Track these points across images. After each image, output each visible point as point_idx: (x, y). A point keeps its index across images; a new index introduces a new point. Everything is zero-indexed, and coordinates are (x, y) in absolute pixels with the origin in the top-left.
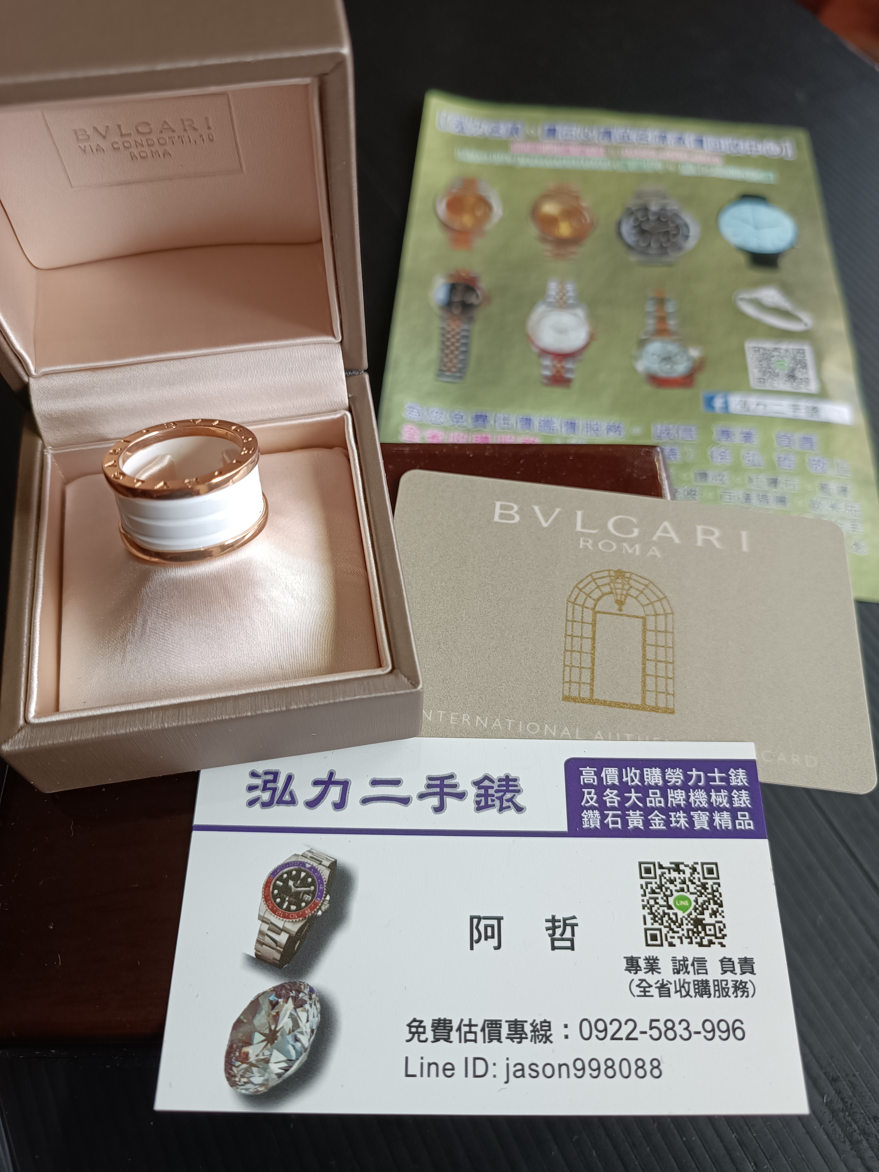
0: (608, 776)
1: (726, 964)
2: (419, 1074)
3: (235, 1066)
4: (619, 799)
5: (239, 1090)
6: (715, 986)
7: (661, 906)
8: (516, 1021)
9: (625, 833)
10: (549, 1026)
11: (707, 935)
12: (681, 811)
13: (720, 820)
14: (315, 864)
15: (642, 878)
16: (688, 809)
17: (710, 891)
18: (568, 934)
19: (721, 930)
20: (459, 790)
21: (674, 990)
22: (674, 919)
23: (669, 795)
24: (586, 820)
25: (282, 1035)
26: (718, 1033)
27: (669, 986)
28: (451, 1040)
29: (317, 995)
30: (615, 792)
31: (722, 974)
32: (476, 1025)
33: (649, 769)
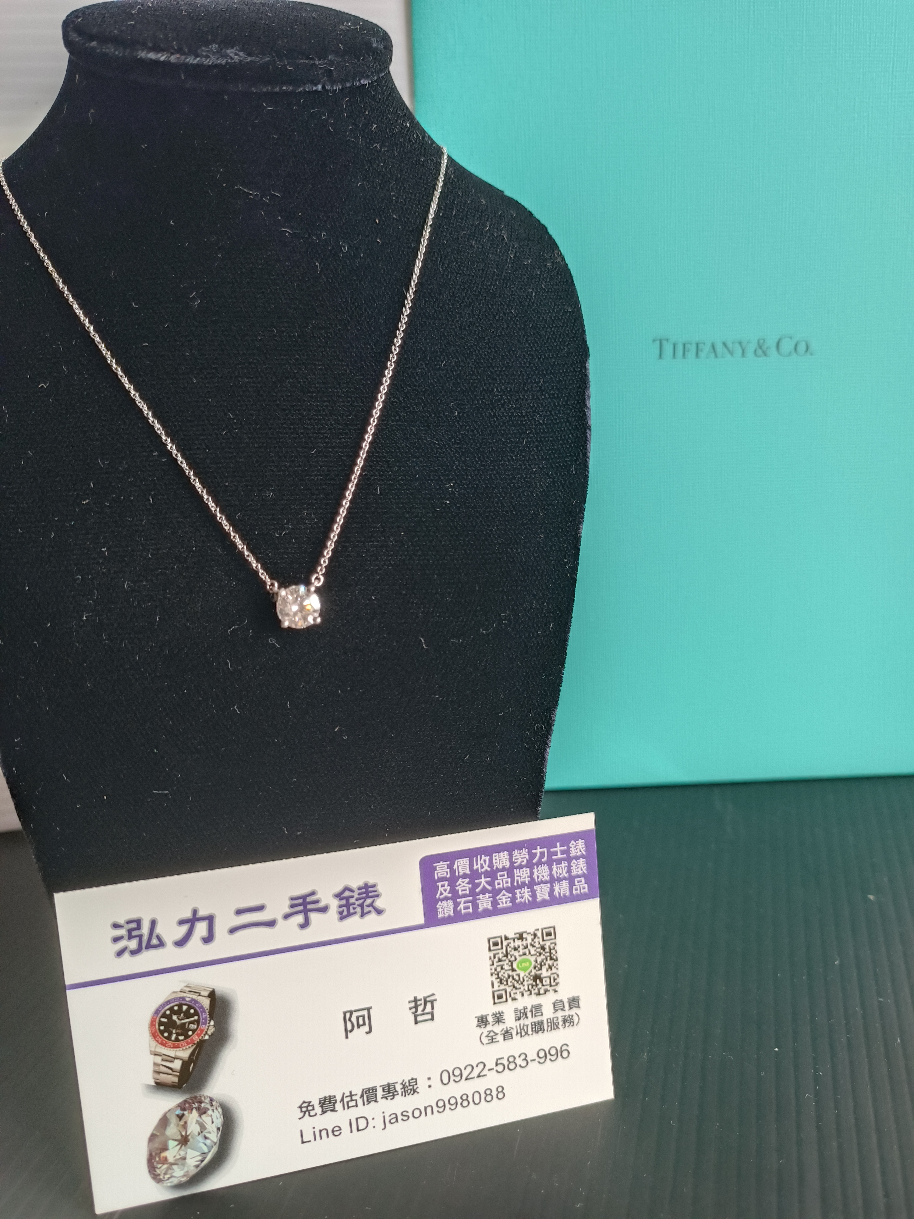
0: (460, 868)
1: (558, 1006)
2: (312, 1139)
3: (157, 1168)
4: (470, 886)
5: (165, 1184)
6: (548, 1023)
7: (506, 971)
8: (389, 1085)
9: (476, 915)
10: (416, 1082)
11: (543, 985)
12: (526, 887)
13: (560, 889)
14: (194, 997)
15: (490, 950)
16: (532, 884)
17: (547, 950)
18: (428, 1009)
19: (555, 980)
20: (322, 904)
21: (515, 1033)
22: (517, 978)
23: (516, 875)
24: (440, 910)
25: (192, 1137)
26: (548, 1057)
27: (512, 1031)
28: (336, 1109)
29: (217, 1102)
30: (467, 880)
31: (554, 1013)
32: (356, 1095)
33: (497, 854)
